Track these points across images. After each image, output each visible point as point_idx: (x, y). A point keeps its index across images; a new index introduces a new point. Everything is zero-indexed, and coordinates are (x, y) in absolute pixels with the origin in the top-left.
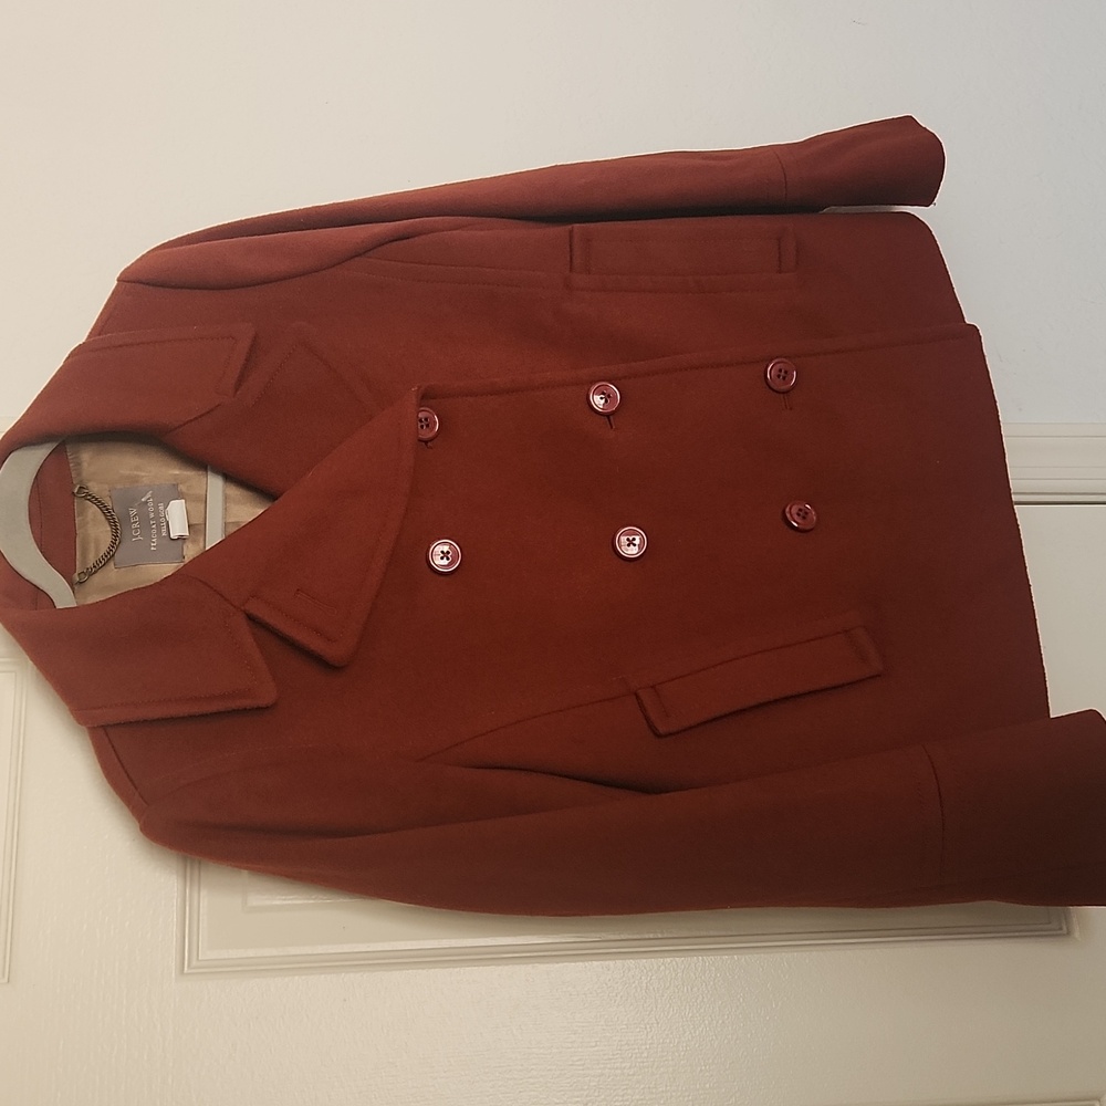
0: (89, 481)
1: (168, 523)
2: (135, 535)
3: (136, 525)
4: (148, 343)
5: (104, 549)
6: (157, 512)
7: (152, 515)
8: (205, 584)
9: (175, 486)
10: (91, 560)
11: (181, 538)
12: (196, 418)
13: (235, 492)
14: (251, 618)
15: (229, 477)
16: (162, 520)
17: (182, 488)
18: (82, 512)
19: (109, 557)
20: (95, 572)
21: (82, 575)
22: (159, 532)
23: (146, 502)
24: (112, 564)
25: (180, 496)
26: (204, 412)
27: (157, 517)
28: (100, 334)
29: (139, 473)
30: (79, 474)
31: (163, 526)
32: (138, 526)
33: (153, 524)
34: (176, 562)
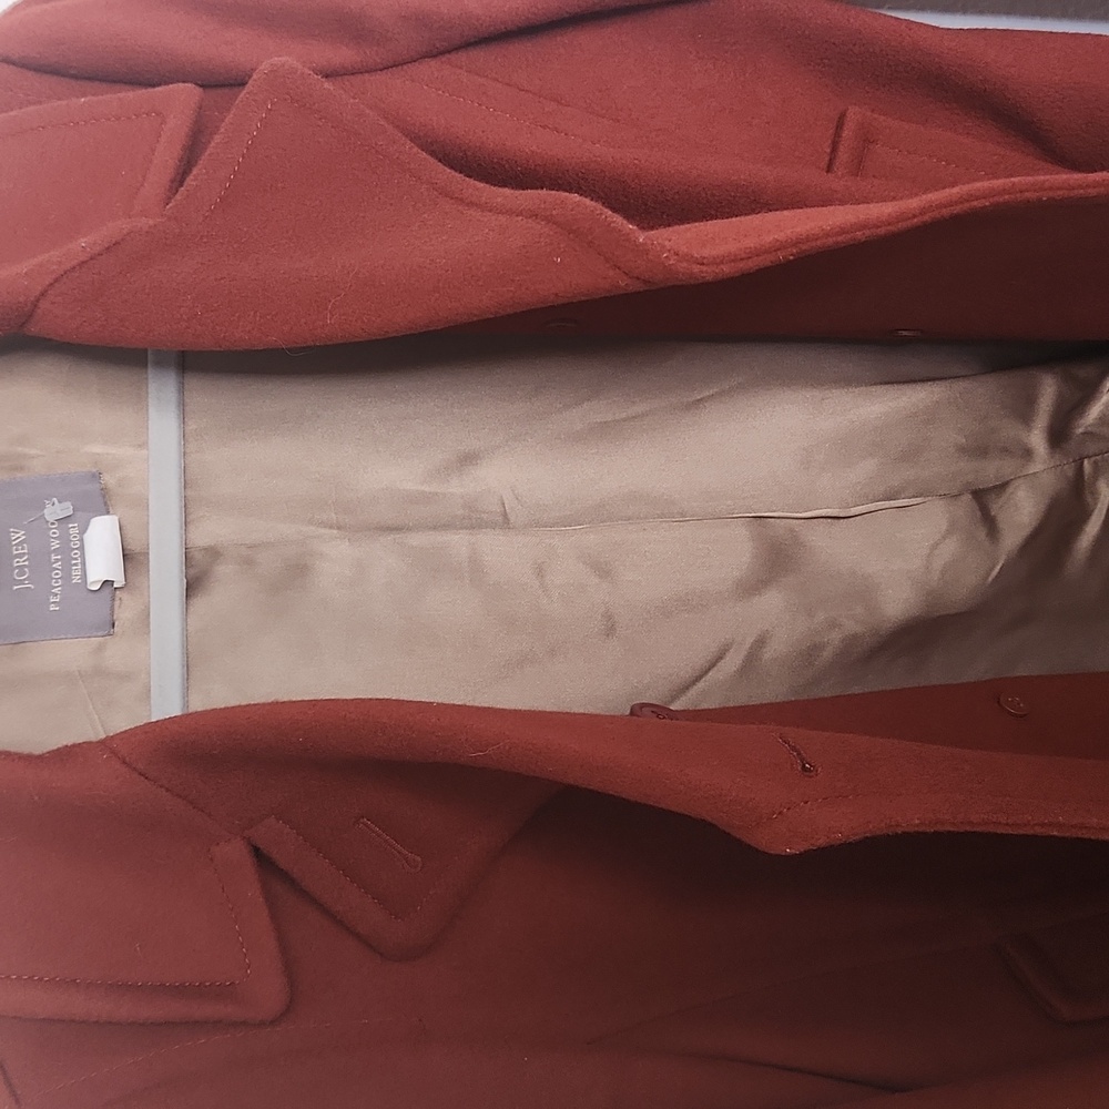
3: (23, 562)
6: (64, 539)
7: (55, 545)
9: (95, 476)
16: (77, 554)
17: (110, 481)
22: (67, 575)
27: (65, 550)
31: (76, 565)
32: (26, 563)
33: (57, 560)
34: (99, 634)
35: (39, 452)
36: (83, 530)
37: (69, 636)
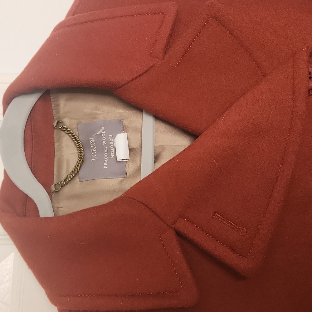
0: (64, 117)
1: (115, 149)
2: (93, 156)
3: (94, 150)
4: (104, 19)
5: (72, 167)
6: (108, 141)
7: (104, 143)
8: (146, 206)
9: (121, 121)
10: (64, 175)
11: (125, 161)
12: (136, 78)
13: (161, 126)
14: (179, 234)
15: (157, 117)
16: (112, 146)
17: (126, 122)
18: (59, 140)
19: (75, 173)
20: (66, 184)
21: (58, 186)
22: (109, 155)
23: (101, 134)
24: (77, 179)
25: (124, 129)
26: (141, 72)
27: (108, 145)
28: (73, 15)
29: (97, 112)
30: (58, 112)
31: (112, 151)
32: (96, 150)
33: (106, 149)
34: (121, 177)
35: (102, 113)
36: (114, 138)
37: (111, 177)
